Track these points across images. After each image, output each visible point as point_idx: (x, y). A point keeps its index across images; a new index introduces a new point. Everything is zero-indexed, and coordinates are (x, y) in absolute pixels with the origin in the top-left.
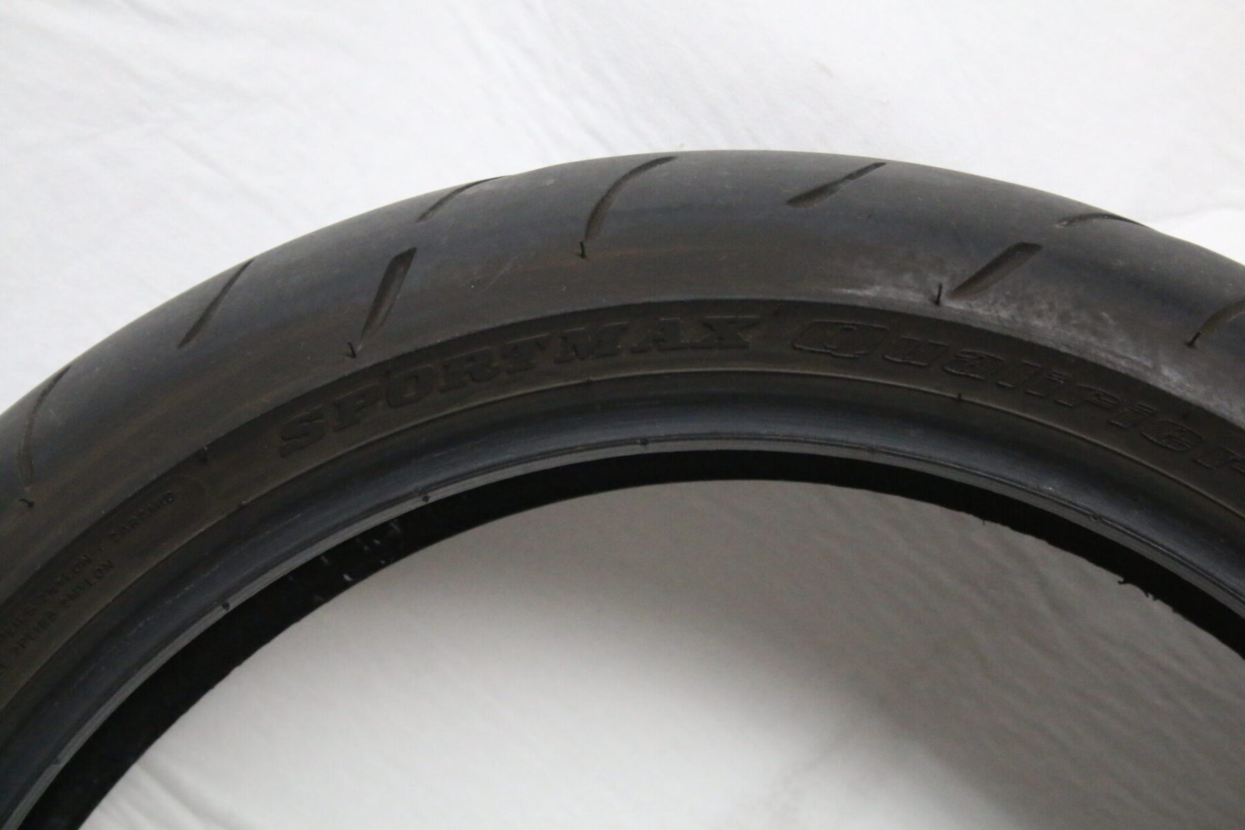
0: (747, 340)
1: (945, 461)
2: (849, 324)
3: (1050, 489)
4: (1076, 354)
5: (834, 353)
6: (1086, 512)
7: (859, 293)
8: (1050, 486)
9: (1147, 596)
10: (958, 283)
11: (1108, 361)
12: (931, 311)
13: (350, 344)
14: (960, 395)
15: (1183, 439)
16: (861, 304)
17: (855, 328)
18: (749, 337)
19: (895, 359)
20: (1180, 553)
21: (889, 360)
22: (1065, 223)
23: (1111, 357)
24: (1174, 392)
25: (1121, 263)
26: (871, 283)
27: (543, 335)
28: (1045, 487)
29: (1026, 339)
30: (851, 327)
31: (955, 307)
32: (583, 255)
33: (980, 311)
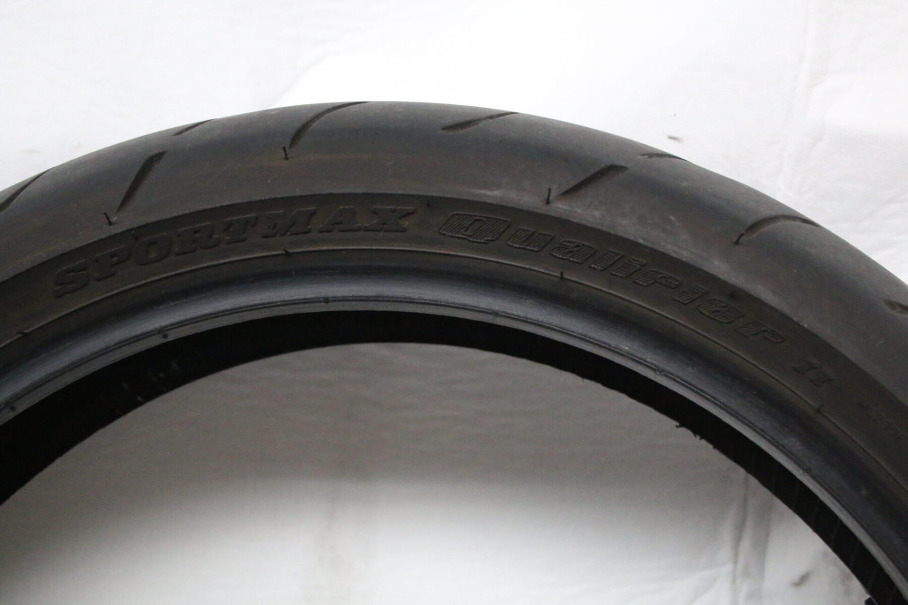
0: (406, 226)
1: (549, 324)
2: (480, 216)
3: (627, 348)
4: (649, 245)
5: (468, 238)
6: (653, 366)
7: (490, 193)
8: (626, 346)
9: (696, 437)
10: (563, 190)
11: (674, 252)
12: (543, 209)
13: (105, 214)
14: (562, 273)
15: (728, 313)
16: (489, 201)
17: (485, 220)
18: (406, 223)
19: (514, 245)
20: (722, 401)
21: (511, 246)
22: (646, 157)
23: (676, 249)
24: (722, 277)
25: (685, 184)
26: (498, 187)
27: (252, 215)
28: (623, 347)
29: (613, 232)
30: (481, 218)
31: (561, 208)
32: (286, 158)
33: (579, 211)
